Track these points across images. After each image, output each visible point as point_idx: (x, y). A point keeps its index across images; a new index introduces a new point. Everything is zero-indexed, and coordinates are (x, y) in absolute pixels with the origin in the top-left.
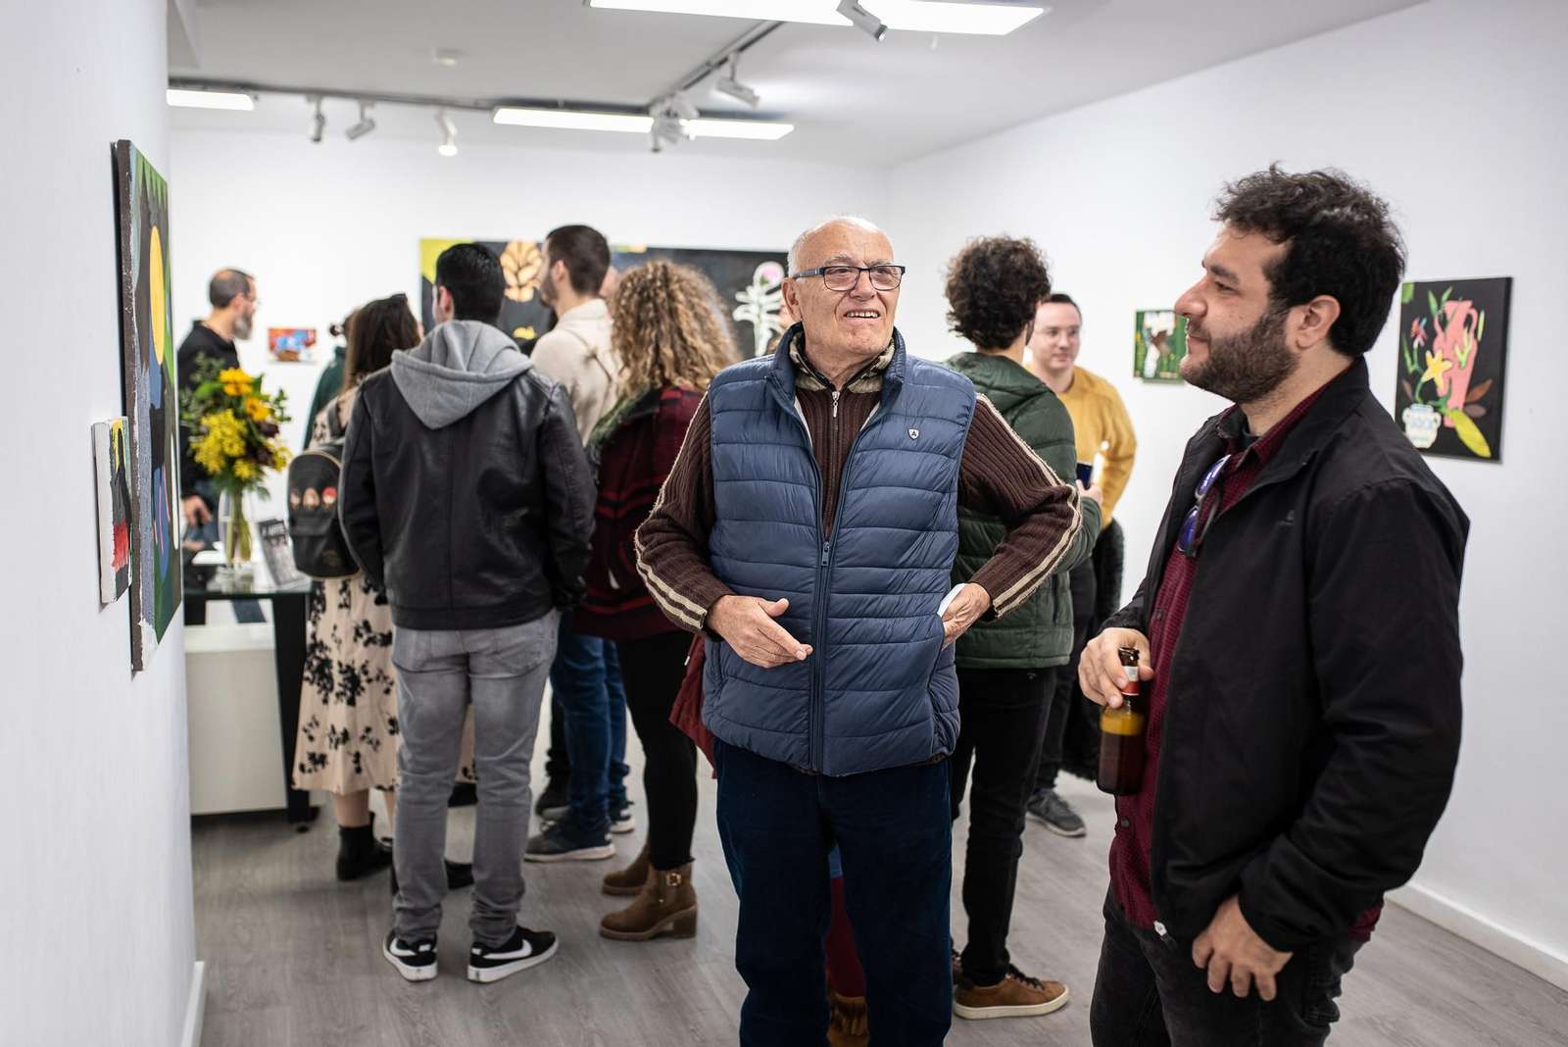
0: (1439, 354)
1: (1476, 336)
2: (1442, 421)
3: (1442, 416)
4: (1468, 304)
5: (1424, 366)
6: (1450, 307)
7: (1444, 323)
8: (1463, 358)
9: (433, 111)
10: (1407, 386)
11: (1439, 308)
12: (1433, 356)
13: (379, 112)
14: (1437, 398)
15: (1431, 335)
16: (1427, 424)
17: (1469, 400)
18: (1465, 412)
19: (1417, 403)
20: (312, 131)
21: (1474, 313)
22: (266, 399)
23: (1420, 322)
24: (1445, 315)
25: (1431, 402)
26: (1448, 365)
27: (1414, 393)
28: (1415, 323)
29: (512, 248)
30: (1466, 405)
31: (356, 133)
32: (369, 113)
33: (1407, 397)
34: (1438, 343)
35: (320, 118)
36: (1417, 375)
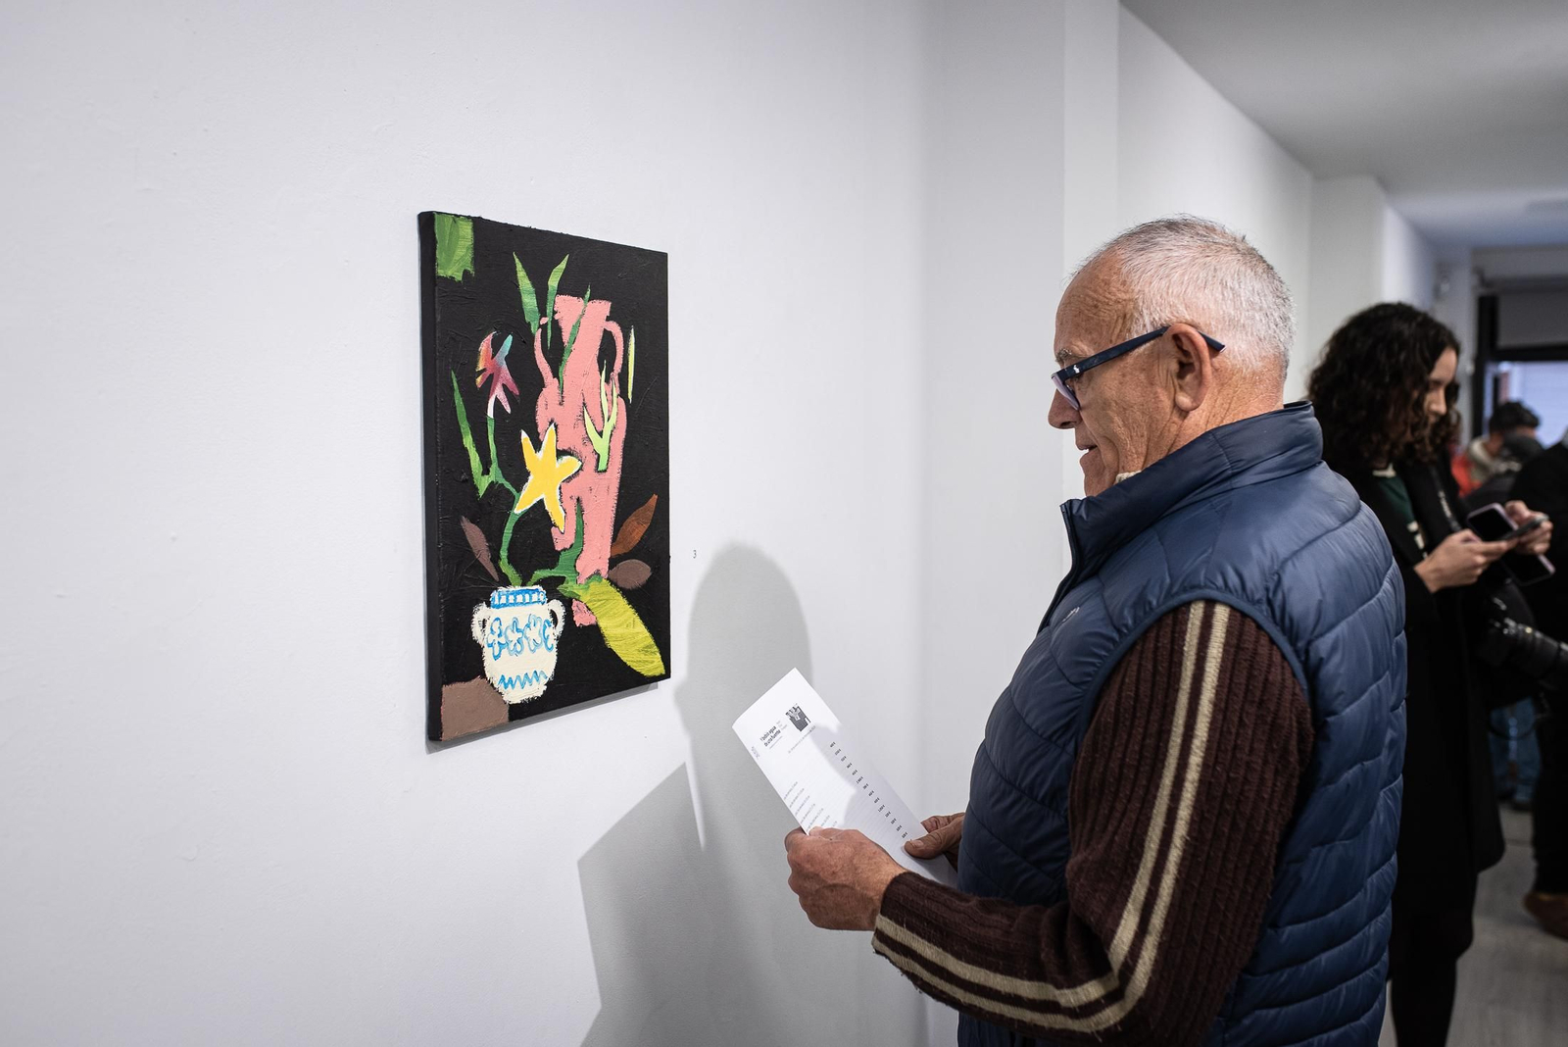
0: (549, 439)
1: (623, 394)
2: (569, 616)
3: (567, 603)
4: (604, 307)
5: (518, 474)
6: (568, 309)
7: (556, 353)
8: (601, 445)
10: (475, 535)
11: (543, 313)
12: (537, 445)
14: (551, 557)
15: (528, 386)
16: (534, 634)
17: (621, 550)
18: (613, 583)
19: (506, 582)
21: (615, 328)
23: (496, 345)
24: (556, 326)
25: (540, 574)
26: (571, 464)
27: (495, 559)
28: (485, 346)
30: (613, 562)
33: (478, 566)
34: (546, 406)
36: (501, 499)
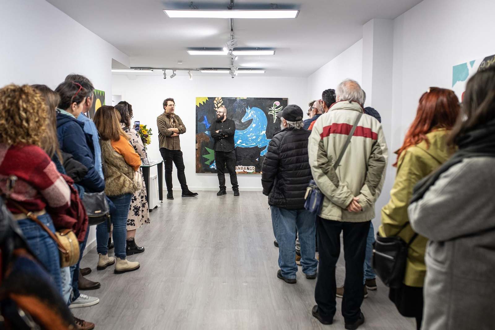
9: (188, 71)
13: (177, 72)
20: (163, 77)
22: (146, 130)
29: (216, 99)
31: (172, 77)
32: (175, 72)
35: (165, 74)
